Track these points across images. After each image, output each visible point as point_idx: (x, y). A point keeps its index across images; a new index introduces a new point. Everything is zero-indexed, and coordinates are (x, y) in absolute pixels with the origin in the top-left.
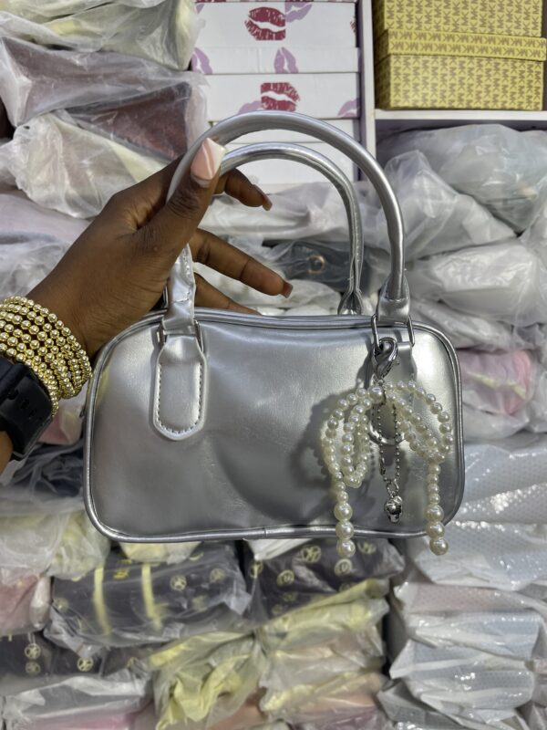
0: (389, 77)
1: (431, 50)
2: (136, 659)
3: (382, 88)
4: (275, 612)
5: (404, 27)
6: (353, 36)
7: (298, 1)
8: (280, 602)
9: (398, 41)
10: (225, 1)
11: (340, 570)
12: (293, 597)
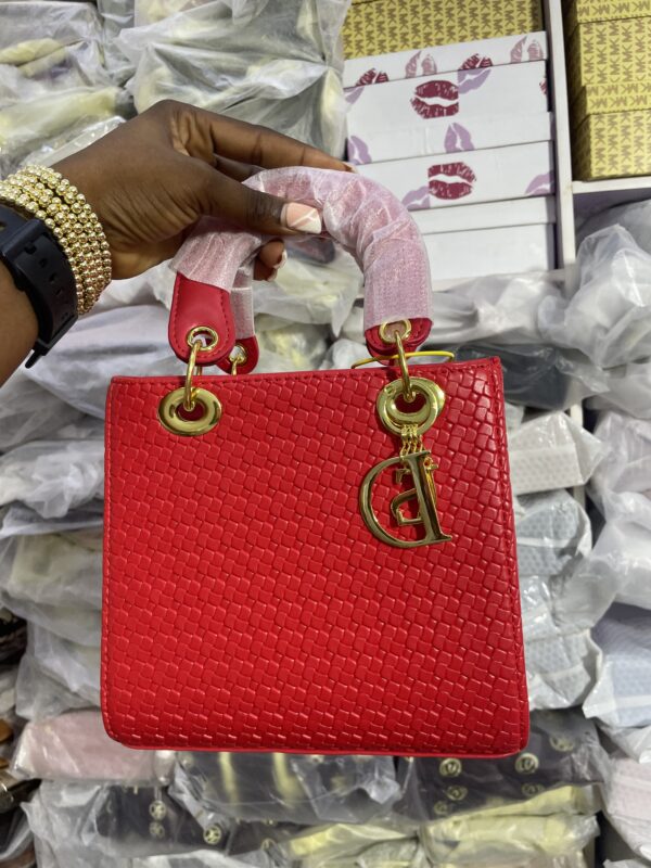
0: (590, 143)
1: (645, 103)
2: (273, 842)
3: (581, 155)
4: (439, 812)
5: (608, 80)
6: (544, 99)
7: (473, 68)
8: (443, 798)
9: (599, 97)
10: (387, 80)
11: (523, 766)
12: (460, 794)
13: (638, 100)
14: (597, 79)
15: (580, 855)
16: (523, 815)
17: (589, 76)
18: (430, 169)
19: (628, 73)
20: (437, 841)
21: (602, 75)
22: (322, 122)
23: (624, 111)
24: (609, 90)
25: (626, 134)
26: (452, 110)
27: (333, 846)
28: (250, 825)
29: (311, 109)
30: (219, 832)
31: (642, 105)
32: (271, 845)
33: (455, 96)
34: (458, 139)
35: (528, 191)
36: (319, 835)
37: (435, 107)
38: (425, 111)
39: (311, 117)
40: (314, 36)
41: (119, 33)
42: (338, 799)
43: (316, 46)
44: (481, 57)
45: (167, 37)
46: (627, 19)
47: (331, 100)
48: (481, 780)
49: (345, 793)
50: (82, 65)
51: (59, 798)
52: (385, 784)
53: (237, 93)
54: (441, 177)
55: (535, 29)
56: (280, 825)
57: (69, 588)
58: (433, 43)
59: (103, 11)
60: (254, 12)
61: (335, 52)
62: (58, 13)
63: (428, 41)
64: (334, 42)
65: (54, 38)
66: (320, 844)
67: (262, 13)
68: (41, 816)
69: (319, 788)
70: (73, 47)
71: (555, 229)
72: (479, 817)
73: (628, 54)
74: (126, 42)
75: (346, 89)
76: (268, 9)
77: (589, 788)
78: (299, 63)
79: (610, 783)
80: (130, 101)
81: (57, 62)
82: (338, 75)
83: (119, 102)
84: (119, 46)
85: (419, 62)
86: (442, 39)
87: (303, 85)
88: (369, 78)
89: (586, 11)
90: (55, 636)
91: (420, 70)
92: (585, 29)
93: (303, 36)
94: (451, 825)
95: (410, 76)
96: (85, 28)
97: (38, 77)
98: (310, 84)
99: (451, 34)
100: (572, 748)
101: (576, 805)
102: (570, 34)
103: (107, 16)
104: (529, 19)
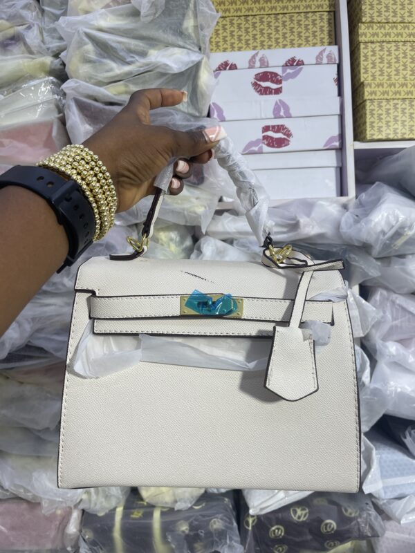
0: (366, 117)
1: (400, 95)
3: (360, 125)
5: (377, 79)
6: (336, 89)
7: (292, 65)
9: (372, 89)
10: (236, 68)
11: (326, 529)
12: (283, 550)
13: (395, 93)
14: (370, 78)
17: (365, 76)
18: (263, 128)
19: (389, 75)
21: (373, 76)
22: (198, 91)
23: (387, 99)
24: (378, 85)
25: (388, 114)
26: (278, 91)
29: (191, 82)
31: (398, 96)
33: (279, 82)
34: (281, 110)
35: (325, 146)
37: (267, 88)
38: (260, 90)
40: (196, 36)
41: (57, 20)
43: (195, 41)
44: (297, 59)
45: (94, 25)
46: (389, 42)
47: (205, 77)
48: (297, 540)
50: (27, 39)
52: (234, 547)
53: (141, 67)
54: (270, 133)
55: (330, 44)
58: (266, 47)
59: (44, 5)
60: (155, 14)
63: (263, 46)
65: (7, 20)
67: (160, 15)
70: (21, 27)
71: (341, 171)
73: (389, 63)
74: (63, 26)
75: (214, 71)
76: (163, 13)
77: (365, 541)
78: (185, 50)
80: (62, 67)
81: (9, 36)
83: (53, 67)
84: (57, 28)
85: (257, 59)
86: (271, 46)
87: (187, 65)
88: (225, 66)
89: (365, 34)
91: (258, 64)
92: (364, 46)
93: (186, 33)
95: (251, 67)
96: (30, 15)
98: (191, 65)
99: (277, 43)
100: (357, 514)
102: (354, 48)
103: (46, 8)
104: (327, 37)
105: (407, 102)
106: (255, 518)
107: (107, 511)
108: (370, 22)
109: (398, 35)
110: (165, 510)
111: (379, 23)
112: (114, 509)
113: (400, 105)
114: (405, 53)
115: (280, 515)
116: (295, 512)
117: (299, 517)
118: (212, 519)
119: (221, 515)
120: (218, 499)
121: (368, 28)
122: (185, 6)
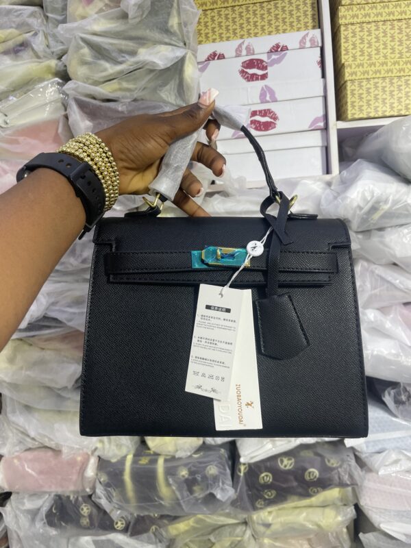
0: (347, 98)
1: (380, 74)
2: (158, 527)
3: (342, 105)
4: (259, 506)
5: (358, 60)
6: (319, 71)
7: (277, 51)
8: (262, 497)
9: (352, 70)
10: (224, 58)
11: (309, 476)
12: (272, 494)
13: (376, 72)
14: (351, 59)
15: (345, 530)
16: (310, 506)
17: (346, 57)
18: (251, 113)
19: (370, 55)
20: (258, 524)
21: (354, 57)
22: (184, 84)
23: (367, 79)
24: (358, 66)
25: (368, 92)
26: (264, 77)
27: (194, 529)
28: (143, 517)
29: (177, 76)
30: (124, 522)
31: (378, 75)
32: (156, 529)
33: (265, 68)
34: (267, 95)
35: (310, 127)
36: (186, 522)
37: (253, 75)
38: (248, 77)
39: (177, 81)
40: (180, 31)
41: (57, 26)
42: (197, 500)
43: (180, 37)
44: (281, 44)
45: (87, 30)
46: (369, 23)
47: (190, 70)
48: (284, 486)
49: (201, 496)
50: (34, 45)
51: (23, 504)
52: (226, 489)
53: (132, 65)
54: (258, 118)
55: (314, 27)
56: (162, 517)
57: (28, 373)
58: (252, 35)
59: (47, 12)
60: (142, 15)
61: (192, 40)
62: (19, 12)
63: (249, 34)
64: (191, 35)
65: (16, 28)
66: (186, 528)
67: (147, 16)
68: (11, 515)
69: (186, 493)
70: (28, 34)
71: (327, 150)
72: (284, 509)
73: (369, 43)
74: (62, 32)
75: (198, 63)
76: (150, 13)
77: (350, 489)
78: (170, 48)
79: (361, 486)
80: (65, 69)
81: (18, 43)
82: (193, 55)
83: (58, 69)
84: (57, 34)
85: (244, 47)
86: (258, 33)
87: (172, 61)
88: (213, 56)
89: (345, 17)
90: (19, 403)
91: (244, 52)
92: (344, 28)
93: (172, 30)
94: (266, 514)
95: (238, 55)
96: (35, 23)
97: (6, 53)
98: (177, 60)
99: (263, 30)
100: (339, 464)
101: (342, 500)
102: (335, 30)
103: (50, 15)
104: (310, 21)
105: (387, 80)
106: (247, 465)
107: (119, 458)
108: (350, 5)
109: (377, 15)
110: (168, 457)
111: (358, 4)
112: (125, 457)
113: (381, 83)
114: (385, 32)
115: (268, 464)
116: (282, 462)
117: (285, 466)
118: (208, 466)
119: (215, 463)
120: (214, 450)
121: (348, 10)
122: (170, 6)
